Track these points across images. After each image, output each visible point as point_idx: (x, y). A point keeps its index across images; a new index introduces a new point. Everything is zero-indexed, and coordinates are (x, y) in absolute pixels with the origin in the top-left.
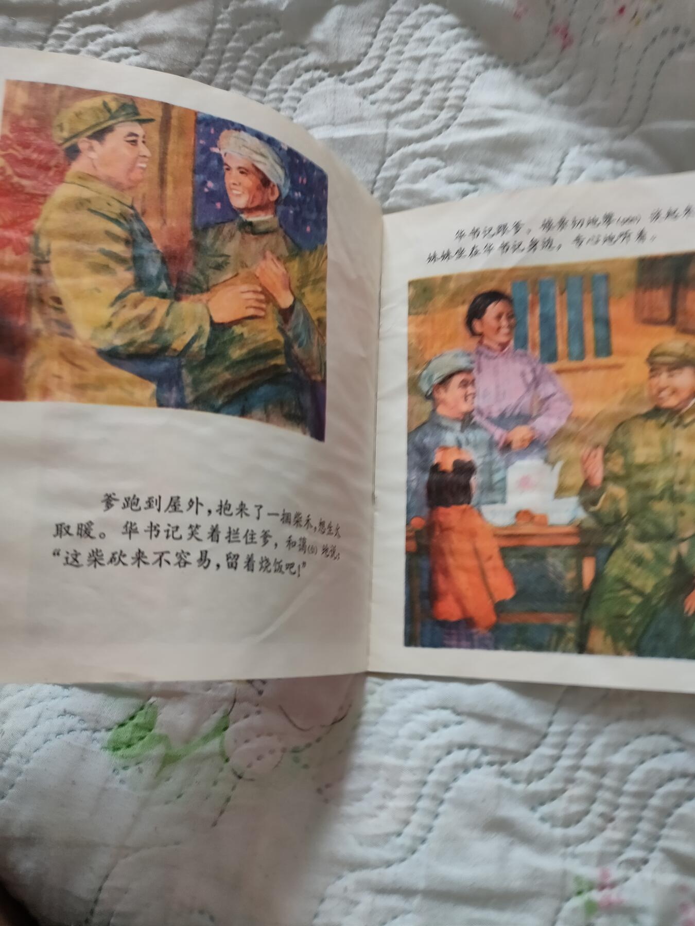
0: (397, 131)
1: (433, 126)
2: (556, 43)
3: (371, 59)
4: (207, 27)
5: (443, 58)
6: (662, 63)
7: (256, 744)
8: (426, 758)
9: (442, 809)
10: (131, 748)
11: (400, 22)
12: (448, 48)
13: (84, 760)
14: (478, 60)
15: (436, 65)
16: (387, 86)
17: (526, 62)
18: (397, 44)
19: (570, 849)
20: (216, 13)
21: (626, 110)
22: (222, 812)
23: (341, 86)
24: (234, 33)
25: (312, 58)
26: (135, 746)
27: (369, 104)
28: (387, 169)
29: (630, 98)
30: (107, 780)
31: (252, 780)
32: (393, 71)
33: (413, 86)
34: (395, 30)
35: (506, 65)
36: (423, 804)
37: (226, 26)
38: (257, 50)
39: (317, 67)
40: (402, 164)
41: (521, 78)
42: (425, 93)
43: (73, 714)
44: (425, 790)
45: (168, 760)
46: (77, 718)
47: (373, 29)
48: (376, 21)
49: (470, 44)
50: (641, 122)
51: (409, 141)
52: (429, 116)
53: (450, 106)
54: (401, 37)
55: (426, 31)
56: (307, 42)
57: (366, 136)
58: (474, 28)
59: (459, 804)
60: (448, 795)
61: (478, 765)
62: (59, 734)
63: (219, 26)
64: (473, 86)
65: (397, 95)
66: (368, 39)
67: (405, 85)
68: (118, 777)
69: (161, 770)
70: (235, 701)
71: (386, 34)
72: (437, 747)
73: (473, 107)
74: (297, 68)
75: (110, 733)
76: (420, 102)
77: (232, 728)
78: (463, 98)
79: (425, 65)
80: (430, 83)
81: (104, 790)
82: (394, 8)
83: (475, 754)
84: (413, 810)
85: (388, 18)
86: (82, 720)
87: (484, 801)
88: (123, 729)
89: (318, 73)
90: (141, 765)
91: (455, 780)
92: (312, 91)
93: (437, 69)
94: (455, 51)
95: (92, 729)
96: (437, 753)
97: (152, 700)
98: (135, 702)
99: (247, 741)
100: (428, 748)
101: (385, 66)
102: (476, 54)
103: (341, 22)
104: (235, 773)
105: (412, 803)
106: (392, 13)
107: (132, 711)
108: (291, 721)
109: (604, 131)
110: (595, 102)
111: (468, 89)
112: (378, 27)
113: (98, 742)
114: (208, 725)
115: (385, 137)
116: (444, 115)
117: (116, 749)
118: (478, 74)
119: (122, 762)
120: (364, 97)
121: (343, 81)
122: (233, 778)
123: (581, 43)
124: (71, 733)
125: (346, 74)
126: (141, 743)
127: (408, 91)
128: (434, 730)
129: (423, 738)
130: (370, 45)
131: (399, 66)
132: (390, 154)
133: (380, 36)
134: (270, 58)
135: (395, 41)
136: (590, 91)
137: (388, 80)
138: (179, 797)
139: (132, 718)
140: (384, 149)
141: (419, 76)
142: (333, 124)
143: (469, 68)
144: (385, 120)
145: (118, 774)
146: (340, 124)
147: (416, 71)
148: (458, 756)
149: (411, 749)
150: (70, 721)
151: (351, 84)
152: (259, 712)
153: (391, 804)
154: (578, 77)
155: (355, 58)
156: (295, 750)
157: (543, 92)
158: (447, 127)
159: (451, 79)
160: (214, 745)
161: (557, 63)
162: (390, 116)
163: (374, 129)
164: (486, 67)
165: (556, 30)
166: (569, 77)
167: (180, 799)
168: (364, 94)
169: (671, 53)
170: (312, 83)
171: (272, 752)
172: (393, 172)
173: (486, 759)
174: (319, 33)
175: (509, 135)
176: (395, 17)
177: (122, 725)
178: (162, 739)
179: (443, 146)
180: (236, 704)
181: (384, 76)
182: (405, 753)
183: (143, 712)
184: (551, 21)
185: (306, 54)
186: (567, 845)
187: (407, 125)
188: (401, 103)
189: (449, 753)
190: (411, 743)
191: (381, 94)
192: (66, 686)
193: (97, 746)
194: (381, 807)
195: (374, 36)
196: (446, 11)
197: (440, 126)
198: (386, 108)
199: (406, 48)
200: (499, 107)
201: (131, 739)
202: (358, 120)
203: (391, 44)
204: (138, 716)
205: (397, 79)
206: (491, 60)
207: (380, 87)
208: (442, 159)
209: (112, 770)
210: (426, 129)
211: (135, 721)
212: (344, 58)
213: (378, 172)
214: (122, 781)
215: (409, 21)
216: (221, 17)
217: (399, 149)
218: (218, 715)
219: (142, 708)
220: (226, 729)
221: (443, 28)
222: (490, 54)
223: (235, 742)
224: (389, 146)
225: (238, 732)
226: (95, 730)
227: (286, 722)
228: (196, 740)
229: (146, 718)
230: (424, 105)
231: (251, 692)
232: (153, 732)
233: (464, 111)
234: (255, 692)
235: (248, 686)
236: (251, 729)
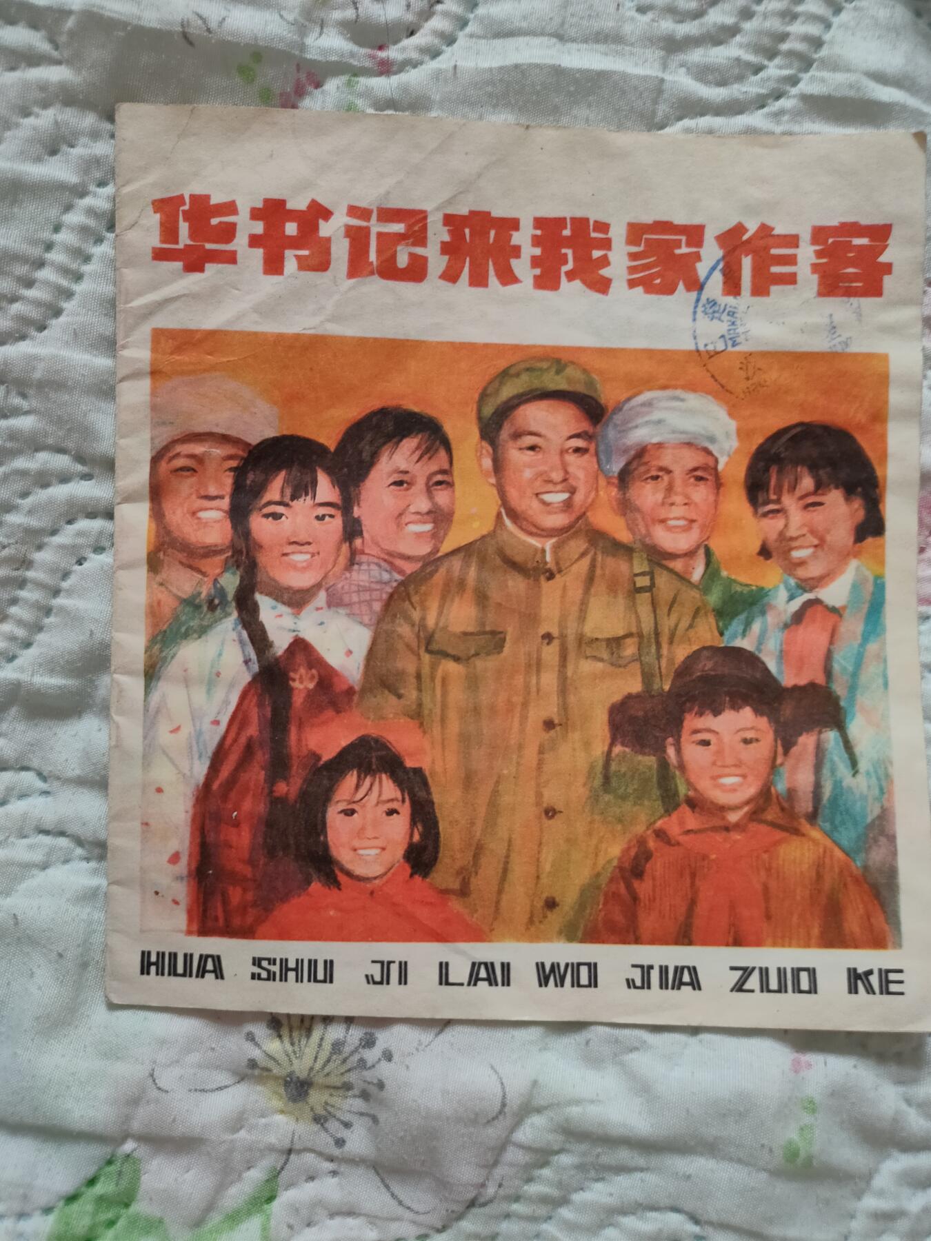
0: (682, 81)
1: (752, 87)
7: (327, 1229)
27: (635, 9)
42: (746, 14)
53: (791, 54)
57: (625, 76)
64: (836, 22)
70: (290, 1151)
73: (834, 66)
75: (51, 1218)
76: (733, 31)
77: (286, 1197)
78: (817, 43)
88: (75, 1207)
95: (13, 1213)
97: (129, 1146)
98: (97, 1151)
99: (310, 1225)
107: (90, 1171)
108: (393, 1195)
111: (828, 26)
114: (237, 1194)
115: (659, 87)
116: (775, 70)
126: (110, 1233)
132: (661, 126)
139: (92, 1182)
140: (654, 113)
142: (561, 37)
144: (662, 53)
146: (573, 40)
152: (334, 1173)
158: (776, 96)
160: (250, 1231)
162: (672, 46)
163: (640, 66)
178: (152, 1224)
180: (293, 1157)
183: (112, 1169)
187: (703, 73)
188: (696, 22)
197: (762, 91)
198: (667, 25)
200: (880, 78)
201: (92, 1228)
202: (609, 38)
204: (102, 1179)
210: (737, 91)
211: (99, 1189)
217: (680, 118)
218: (255, 1175)
219: (110, 1162)
220: (271, 1199)
223: (290, 1227)
224: (662, 109)
225: (295, 1209)
226: (21, 1215)
227: (386, 1197)
228: (215, 1219)
229: (117, 1185)
230: (738, 38)
231: (323, 1141)
232: (135, 1208)
233: (813, 72)
234: (331, 1141)
235: (316, 1127)
236: (318, 1203)
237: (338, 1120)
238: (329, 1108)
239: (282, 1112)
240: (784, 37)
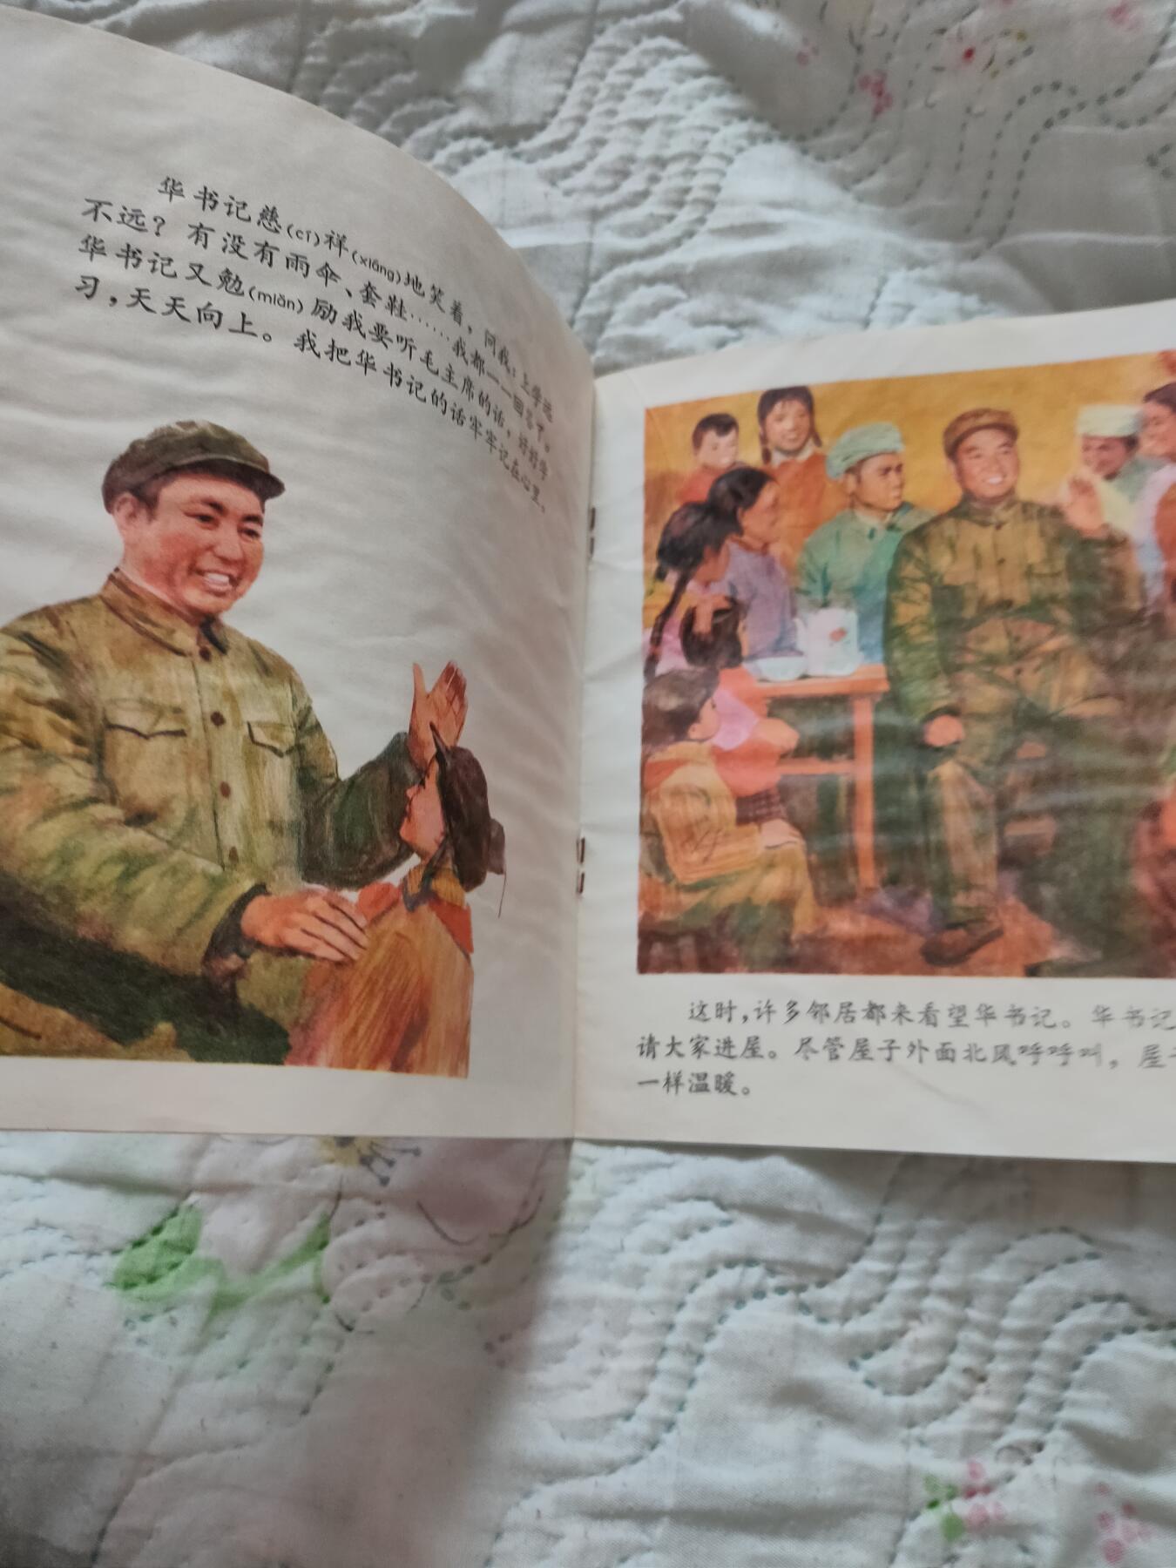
0: (607, 239)
1: (668, 232)
2: (864, 104)
3: (562, 122)
4: (288, 61)
5: (682, 124)
6: (1035, 139)
7: (377, 1269)
8: (672, 1285)
9: (700, 1370)
10: (155, 1285)
11: (611, 63)
12: (690, 107)
13: (71, 1305)
14: (740, 128)
15: (670, 134)
16: (591, 167)
17: (818, 133)
18: (608, 98)
19: (916, 1431)
20: (303, 37)
21: (978, 214)
22: (318, 1390)
23: (513, 164)
24: (333, 71)
25: (467, 116)
26: (162, 1280)
27: (562, 195)
28: (592, 302)
29: (985, 195)
30: (114, 1339)
31: (371, 1332)
32: (599, 143)
33: (633, 167)
34: (602, 76)
35: (784, 138)
36: (669, 1362)
37: (322, 59)
38: (374, 101)
39: (473, 132)
40: (617, 294)
41: (809, 159)
42: (654, 179)
43: (52, 1227)
44: (672, 1339)
45: (222, 1304)
46: (60, 1233)
47: (566, 74)
48: (572, 60)
49: (727, 101)
50: (1002, 232)
51: (627, 257)
52: (662, 217)
53: (696, 201)
54: (613, 87)
55: (653, 79)
56: (457, 91)
57: (557, 247)
58: (731, 78)
59: (729, 1360)
60: (710, 1347)
61: (759, 1294)
62: (26, 1262)
63: (310, 59)
64: (730, 170)
65: (607, 181)
66: (559, 89)
67: (619, 166)
68: (134, 1334)
69: (209, 1320)
70: (339, 1197)
71: (590, 82)
72: (691, 1265)
73: (732, 203)
74: (440, 133)
75: (119, 1258)
76: (645, 194)
77: (335, 1243)
78: (716, 189)
79: (653, 134)
80: (661, 162)
81: (108, 1356)
82: (600, 41)
83: (755, 1275)
84: (652, 1373)
85: (591, 56)
86: (69, 1237)
87: (771, 1353)
88: (141, 1251)
89: (475, 143)
90: (174, 1313)
91: (722, 1319)
92: (466, 171)
93: (672, 141)
94: (703, 111)
95: (84, 1252)
96: (689, 1275)
97: (193, 1198)
98: (163, 1203)
99: (360, 1266)
100: (675, 1267)
101: (586, 133)
102: (735, 120)
103: (513, 60)
104: (341, 1322)
105: (649, 1362)
106: (599, 49)
107: (156, 1220)
108: (437, 1229)
109: (944, 247)
110: (929, 200)
111: (723, 174)
112: (575, 70)
113: (97, 1273)
114: (292, 1242)
115: (589, 250)
117: (129, 1285)
118: (740, 150)
119: (141, 1308)
120: (553, 183)
121: (517, 156)
122: (337, 1329)
123: (906, 104)
124: (50, 1259)
125: (524, 145)
126: (173, 1274)
127: (625, 174)
128: (685, 1236)
129: (666, 1249)
130: (562, 99)
131: (609, 135)
132: (597, 277)
133: (579, 86)
134: (395, 115)
135: (603, 93)
136: (919, 184)
137: (591, 157)
138: (242, 1365)
139: (157, 1231)
140: (587, 270)
141: (644, 152)
143: (725, 141)
144: (588, 222)
145: (133, 1328)
147: (638, 144)
148: (727, 1278)
149: (647, 1270)
150: (46, 1239)
151: (530, 161)
152: (382, 1215)
153: (614, 1365)
154: (902, 159)
155: (537, 120)
156: (446, 1278)
157: (845, 182)
158: (690, 234)
159: (696, 157)
160: (303, 1275)
161: (866, 135)
162: (595, 215)
163: (570, 236)
164: (752, 138)
165: (865, 83)
166: (886, 161)
167: (243, 1371)
168: (553, 177)
169: (1048, 124)
170: (465, 158)
171: (405, 1281)
172: (603, 307)
173: (772, 1282)
174: (477, 77)
175: (792, 249)
176: (603, 56)
177: (138, 1244)
178: (211, 1266)
179: (683, 266)
180: (342, 1203)
181: (586, 149)
182: (636, 1277)
183: (177, 1219)
184: (857, 69)
185: (454, 111)
186: (911, 1424)
187: (625, 230)
188: (614, 194)
189: (711, 1273)
190: (646, 1260)
191: (580, 179)
192: (38, 1179)
193: (94, 1282)
194: (597, 1372)
195: (569, 84)
196: (686, 49)
197: (678, 233)
198: (590, 201)
199: (621, 107)
200: (775, 205)
201: (155, 1268)
202: (542, 220)
203: (596, 99)
204: (167, 1228)
205: (608, 155)
206: (761, 128)
207: (579, 167)
208: (682, 287)
209: (122, 1322)
210: (655, 238)
211: (163, 1236)
212: (519, 119)
213: (577, 306)
214: (141, 1341)
215: (626, 62)
216: (314, 44)
217: (610, 268)
218: (311, 1222)
219: (174, 1214)
220: (323, 1245)
221: (683, 75)
222: (759, 119)
223: (341, 1268)
224: (594, 265)
225: (345, 1250)
226: (91, 1254)
227: (430, 1230)
228: (272, 1265)
229: (181, 1230)
230: (651, 199)
231: (368, 1180)
232: (195, 1254)
233: (718, 210)
234: (376, 1180)
235: (363, 1169)
236: (367, 1243)
237: (384, 1159)
238: (374, 1148)
239: (332, 1161)
240: (687, 190)
